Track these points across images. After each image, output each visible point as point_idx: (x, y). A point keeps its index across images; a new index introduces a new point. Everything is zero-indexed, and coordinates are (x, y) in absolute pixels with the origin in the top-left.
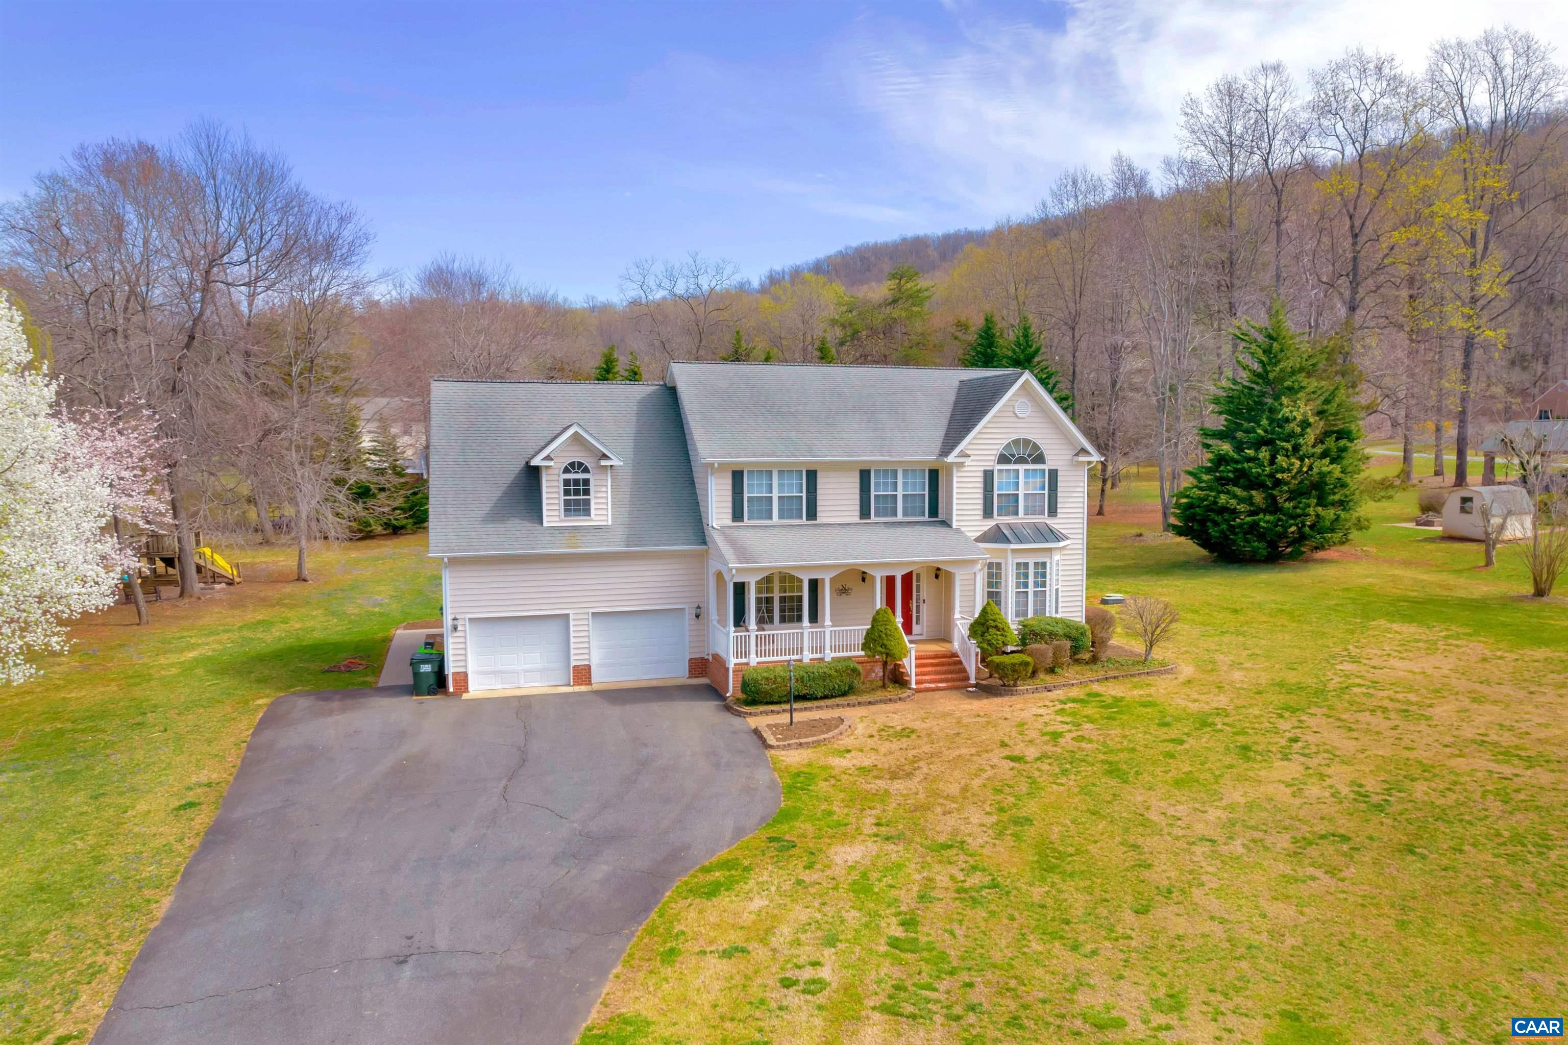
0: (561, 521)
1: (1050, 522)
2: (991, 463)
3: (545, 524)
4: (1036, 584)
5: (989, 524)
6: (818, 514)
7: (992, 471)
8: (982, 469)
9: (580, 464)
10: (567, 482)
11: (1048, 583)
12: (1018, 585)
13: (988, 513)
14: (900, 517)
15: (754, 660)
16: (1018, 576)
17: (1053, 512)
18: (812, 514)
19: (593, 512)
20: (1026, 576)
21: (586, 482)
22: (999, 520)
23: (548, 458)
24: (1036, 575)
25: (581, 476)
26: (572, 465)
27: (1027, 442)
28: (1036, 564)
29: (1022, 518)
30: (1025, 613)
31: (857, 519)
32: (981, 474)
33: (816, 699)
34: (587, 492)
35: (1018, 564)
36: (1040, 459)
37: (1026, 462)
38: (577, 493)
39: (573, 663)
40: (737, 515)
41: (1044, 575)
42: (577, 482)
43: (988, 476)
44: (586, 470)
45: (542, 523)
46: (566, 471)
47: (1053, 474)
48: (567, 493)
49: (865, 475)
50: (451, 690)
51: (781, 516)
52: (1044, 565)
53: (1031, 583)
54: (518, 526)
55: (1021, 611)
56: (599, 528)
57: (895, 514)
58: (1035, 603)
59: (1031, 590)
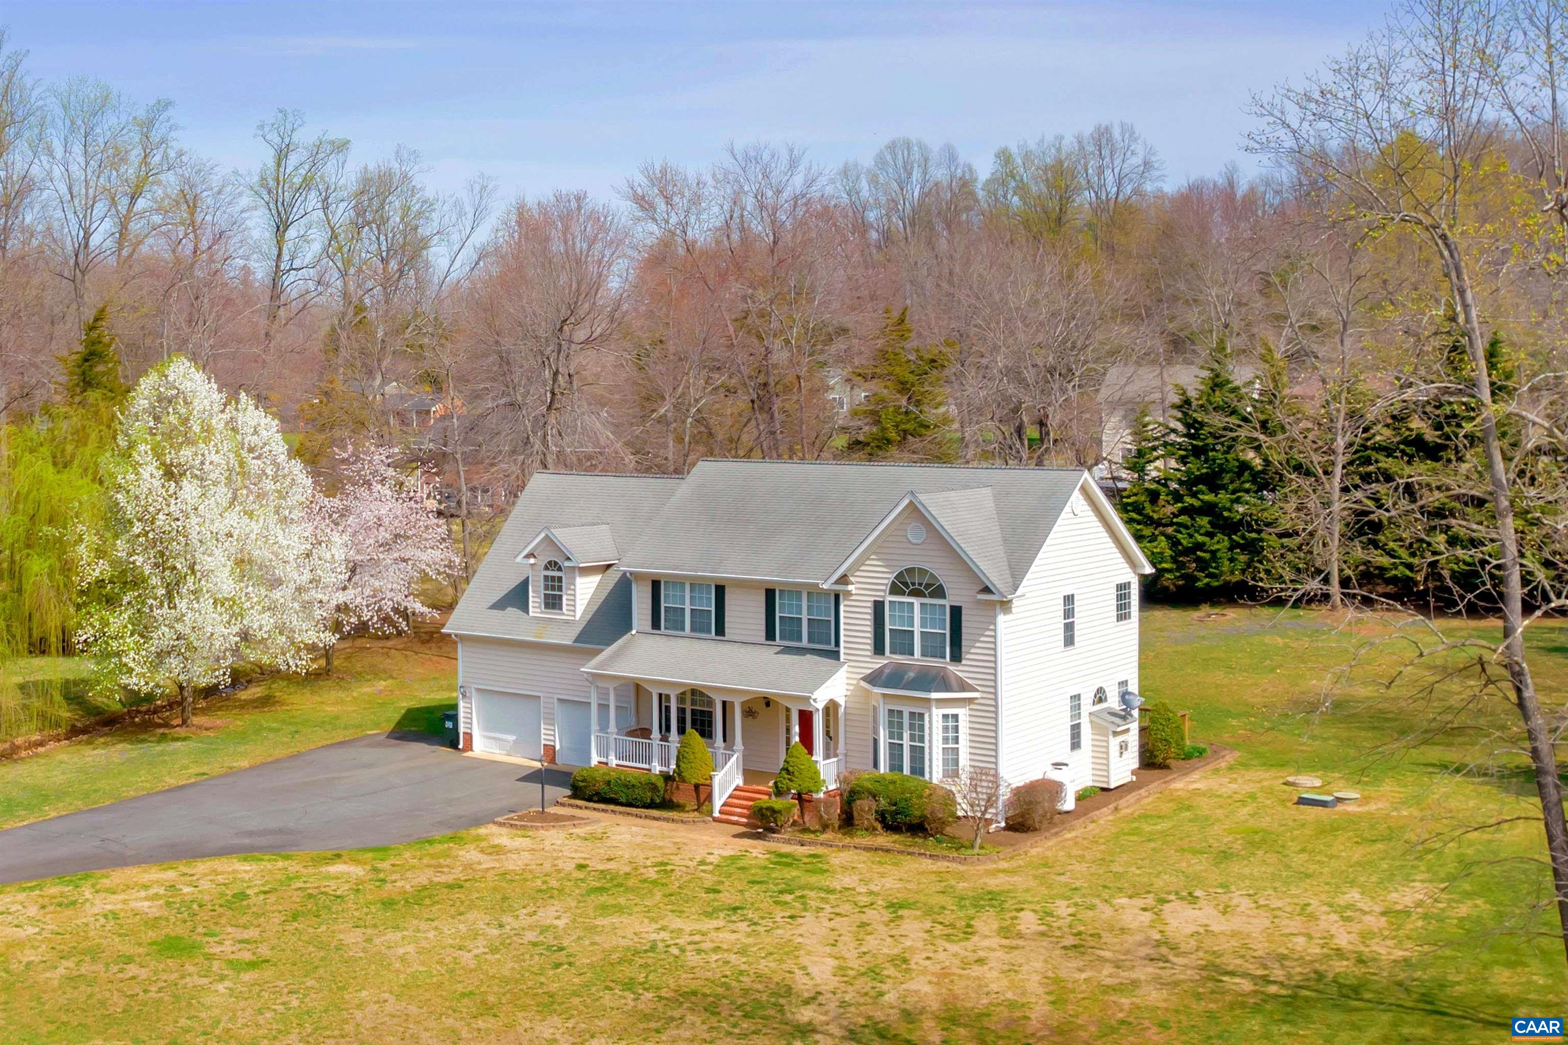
0: (542, 612)
1: (952, 668)
2: (881, 593)
3: (531, 614)
4: (912, 738)
5: (880, 662)
6: (727, 631)
7: (883, 603)
8: (872, 599)
9: (556, 563)
10: (546, 578)
11: (927, 738)
12: (890, 735)
13: (879, 649)
14: (805, 643)
15: (612, 762)
16: (891, 724)
17: (957, 657)
18: (720, 630)
19: (565, 607)
20: (900, 726)
21: (560, 579)
22: (890, 658)
23: (532, 555)
24: (912, 727)
25: (557, 574)
26: (550, 563)
27: (923, 572)
28: (912, 714)
29: (917, 658)
30: (901, 769)
31: (762, 639)
32: (869, 605)
34: (560, 588)
35: (891, 712)
36: (939, 592)
37: (925, 596)
38: (553, 588)
39: (542, 742)
40: (656, 624)
41: (922, 730)
42: (553, 578)
43: (878, 607)
44: (560, 569)
45: (528, 613)
46: (546, 568)
47: (956, 612)
48: (546, 588)
49: (770, 594)
50: (461, 746)
51: (693, 629)
52: (921, 716)
53: (906, 735)
54: (512, 612)
55: (896, 765)
56: (567, 622)
57: (800, 639)
58: (913, 759)
59: (906, 742)
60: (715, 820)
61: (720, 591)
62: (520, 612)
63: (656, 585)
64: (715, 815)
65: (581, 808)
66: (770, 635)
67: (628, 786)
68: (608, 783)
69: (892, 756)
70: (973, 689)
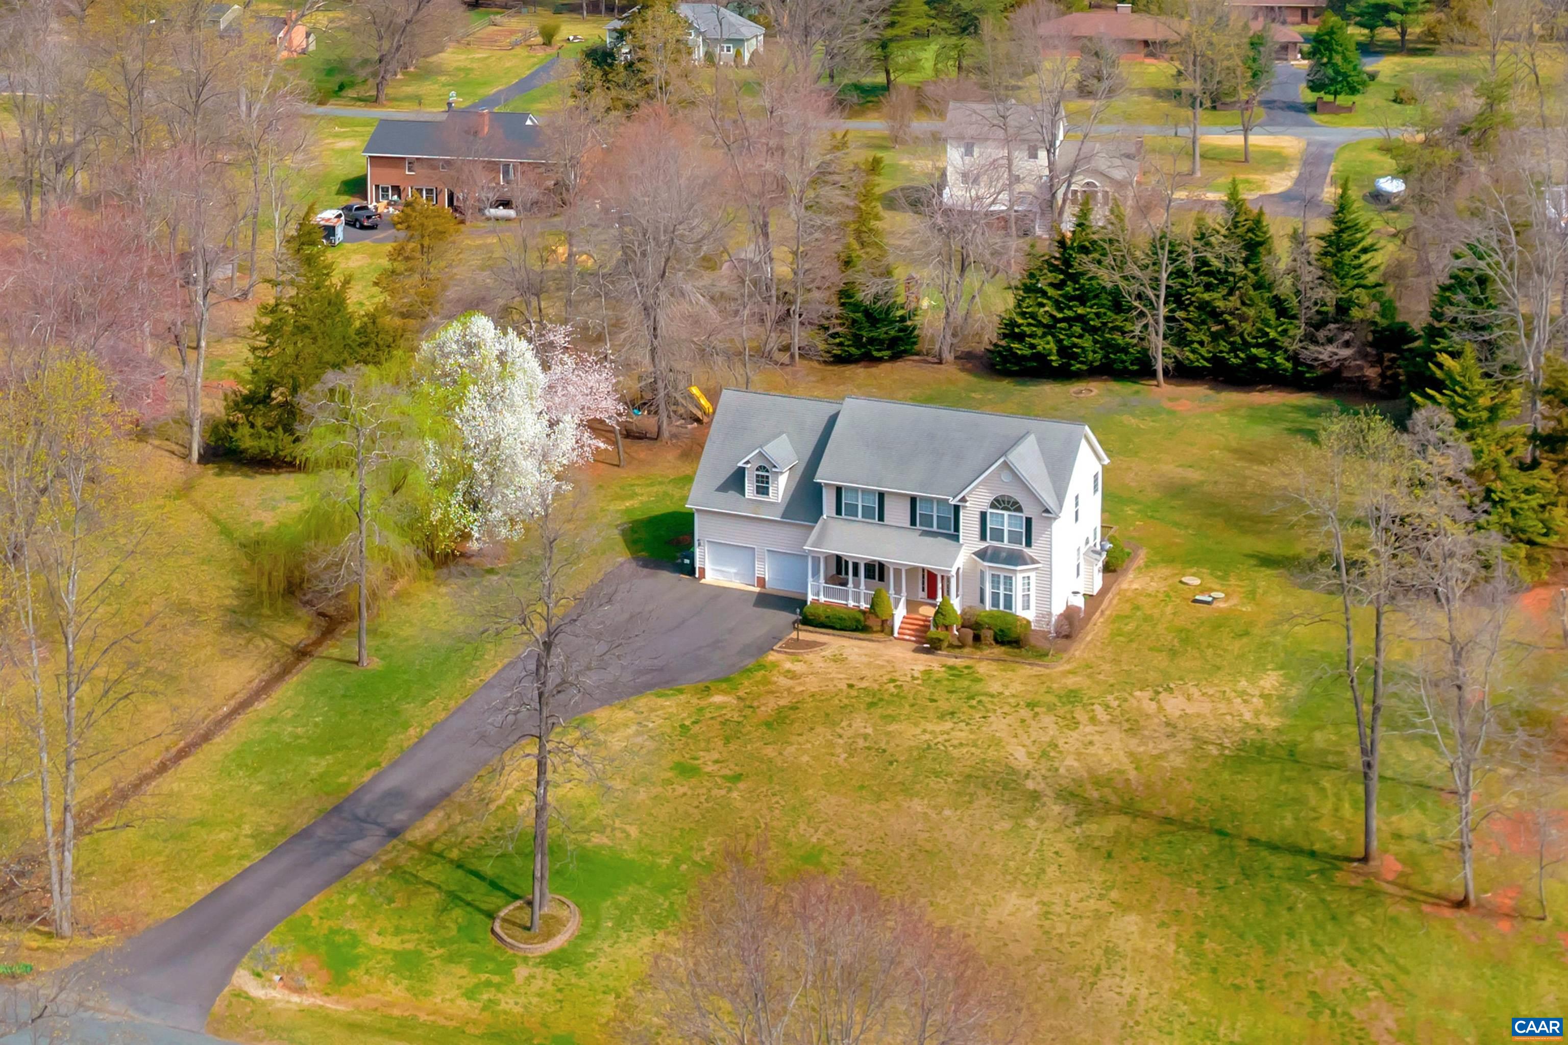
0: (755, 496)
1: (1027, 551)
2: (985, 507)
3: (747, 496)
4: (1005, 589)
5: (983, 545)
6: (885, 519)
7: (986, 512)
8: (980, 510)
9: (764, 468)
10: (758, 476)
11: (1014, 589)
12: (993, 587)
13: (983, 537)
14: (935, 529)
15: (822, 599)
16: (993, 582)
17: (1029, 544)
18: (881, 518)
19: (771, 494)
20: (999, 583)
21: (767, 477)
22: (988, 543)
23: (748, 462)
24: (1005, 584)
25: (765, 474)
26: (760, 468)
27: (1010, 497)
28: (1005, 577)
29: (1006, 544)
30: (998, 606)
31: (908, 525)
32: (978, 513)
33: (837, 629)
34: (767, 483)
35: (993, 574)
36: (1020, 509)
37: (1011, 510)
38: (763, 482)
39: (757, 575)
40: (839, 512)
41: (1011, 584)
42: (763, 477)
43: (983, 515)
44: (767, 471)
45: (744, 495)
46: (757, 470)
47: (1029, 521)
48: (757, 482)
49: (913, 500)
50: (697, 575)
51: (863, 516)
52: (1011, 578)
53: (1002, 587)
54: (732, 495)
55: (995, 603)
56: (772, 503)
57: (932, 526)
58: (1005, 600)
59: (1002, 592)
60: (896, 638)
61: (882, 497)
62: (738, 495)
63: (839, 490)
64: (896, 635)
66: (913, 523)
67: (841, 619)
68: (828, 617)
69: (993, 599)
70: (1038, 563)
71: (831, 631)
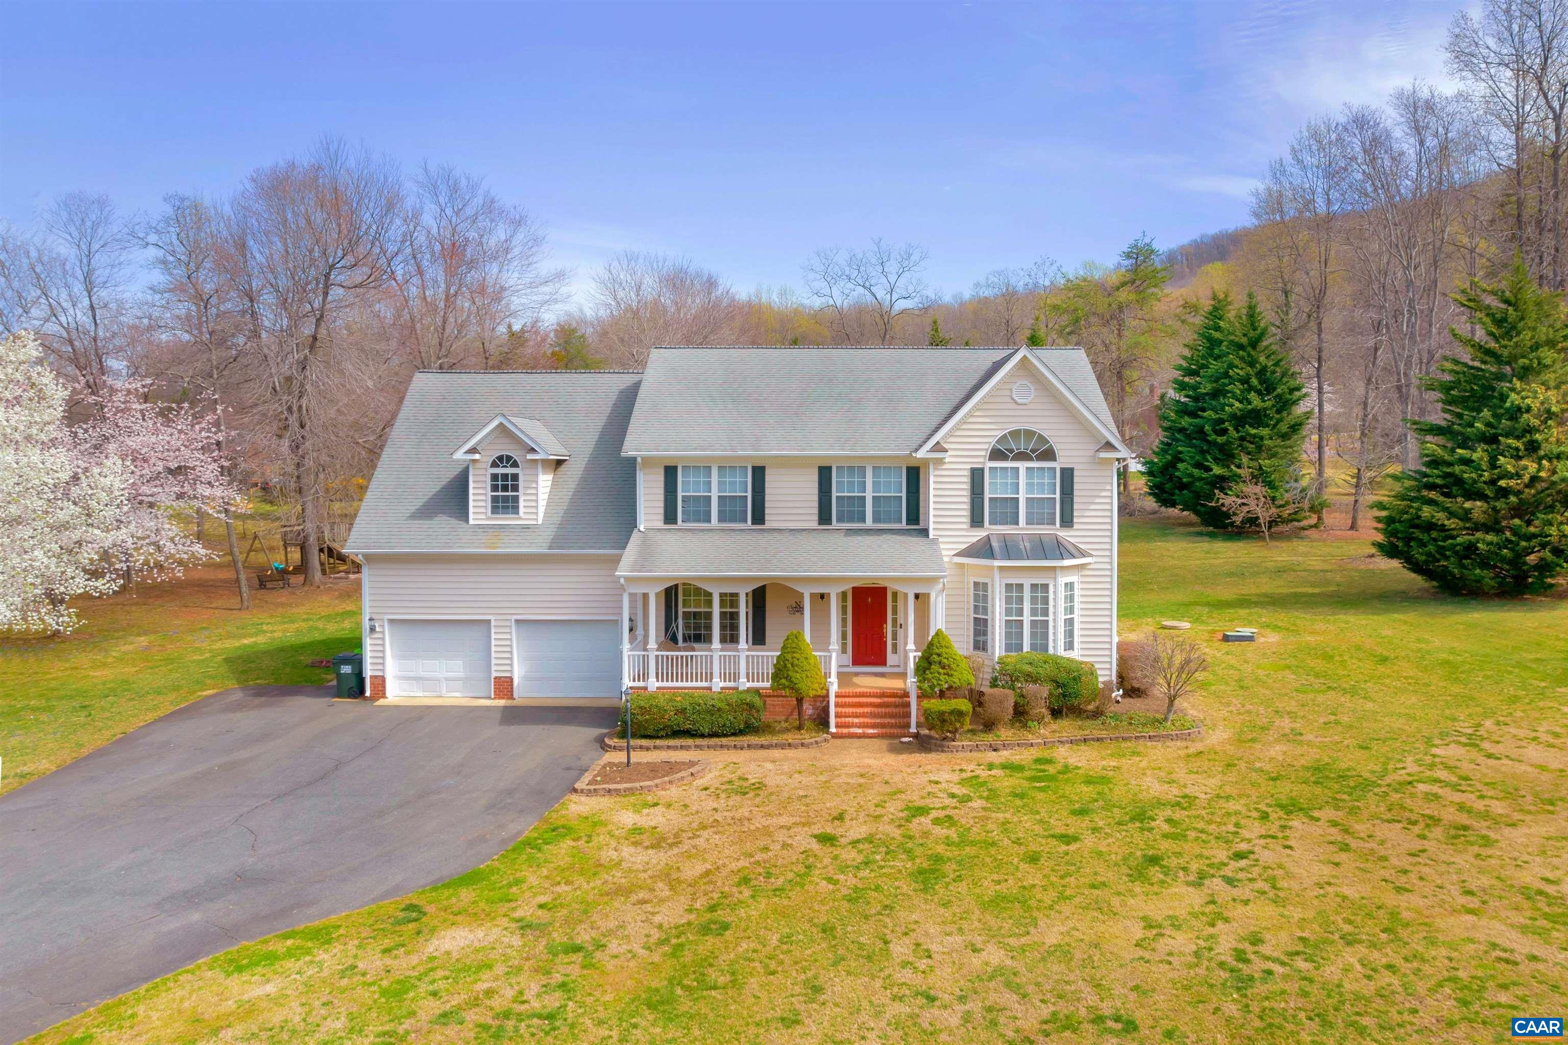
0: (488, 519)
1: (1065, 533)
2: (981, 459)
3: (471, 522)
4: (1034, 612)
5: (978, 535)
6: (767, 517)
7: (982, 470)
8: (969, 467)
9: (509, 458)
10: (495, 477)
11: (1051, 610)
12: (1008, 612)
13: (976, 520)
14: (869, 523)
15: (653, 684)
16: (1008, 600)
17: (1067, 521)
18: (759, 517)
19: (522, 510)
20: (1020, 600)
21: (515, 477)
22: (989, 529)
23: (473, 450)
24: (1034, 600)
25: (510, 471)
26: (500, 458)
27: (1029, 434)
28: (1034, 587)
29: (1023, 528)
30: (1020, 648)
31: (814, 524)
32: (967, 473)
33: (703, 736)
34: (515, 488)
35: (1009, 587)
36: (1049, 455)
37: (1031, 459)
38: (505, 488)
39: (494, 674)
40: (670, 517)
41: (1046, 600)
42: (505, 477)
43: (977, 476)
44: (515, 465)
45: (467, 521)
46: (494, 465)
47: (1068, 475)
48: (495, 488)
49: (825, 474)
50: (368, 694)
51: (721, 519)
52: (1045, 587)
53: (1026, 609)
54: (443, 523)
55: (1014, 644)
56: (527, 527)
57: (863, 519)
58: (1033, 635)
59: (1027, 618)
60: (835, 736)
61: (759, 473)
62: (454, 522)
63: (670, 472)
64: (833, 729)
65: (648, 749)
66: (824, 517)
67: (713, 711)
68: (683, 711)
69: (1008, 635)
70: (1083, 554)
71: (690, 742)
